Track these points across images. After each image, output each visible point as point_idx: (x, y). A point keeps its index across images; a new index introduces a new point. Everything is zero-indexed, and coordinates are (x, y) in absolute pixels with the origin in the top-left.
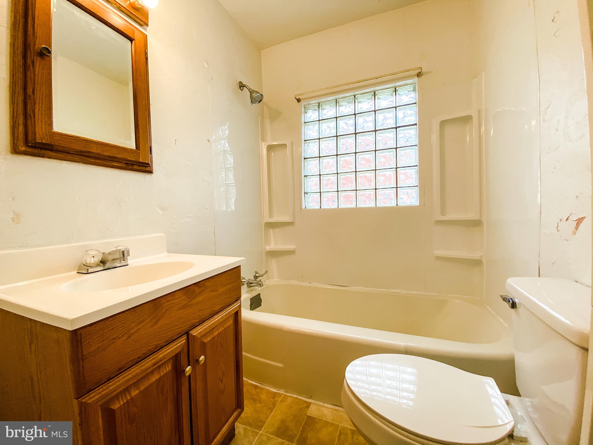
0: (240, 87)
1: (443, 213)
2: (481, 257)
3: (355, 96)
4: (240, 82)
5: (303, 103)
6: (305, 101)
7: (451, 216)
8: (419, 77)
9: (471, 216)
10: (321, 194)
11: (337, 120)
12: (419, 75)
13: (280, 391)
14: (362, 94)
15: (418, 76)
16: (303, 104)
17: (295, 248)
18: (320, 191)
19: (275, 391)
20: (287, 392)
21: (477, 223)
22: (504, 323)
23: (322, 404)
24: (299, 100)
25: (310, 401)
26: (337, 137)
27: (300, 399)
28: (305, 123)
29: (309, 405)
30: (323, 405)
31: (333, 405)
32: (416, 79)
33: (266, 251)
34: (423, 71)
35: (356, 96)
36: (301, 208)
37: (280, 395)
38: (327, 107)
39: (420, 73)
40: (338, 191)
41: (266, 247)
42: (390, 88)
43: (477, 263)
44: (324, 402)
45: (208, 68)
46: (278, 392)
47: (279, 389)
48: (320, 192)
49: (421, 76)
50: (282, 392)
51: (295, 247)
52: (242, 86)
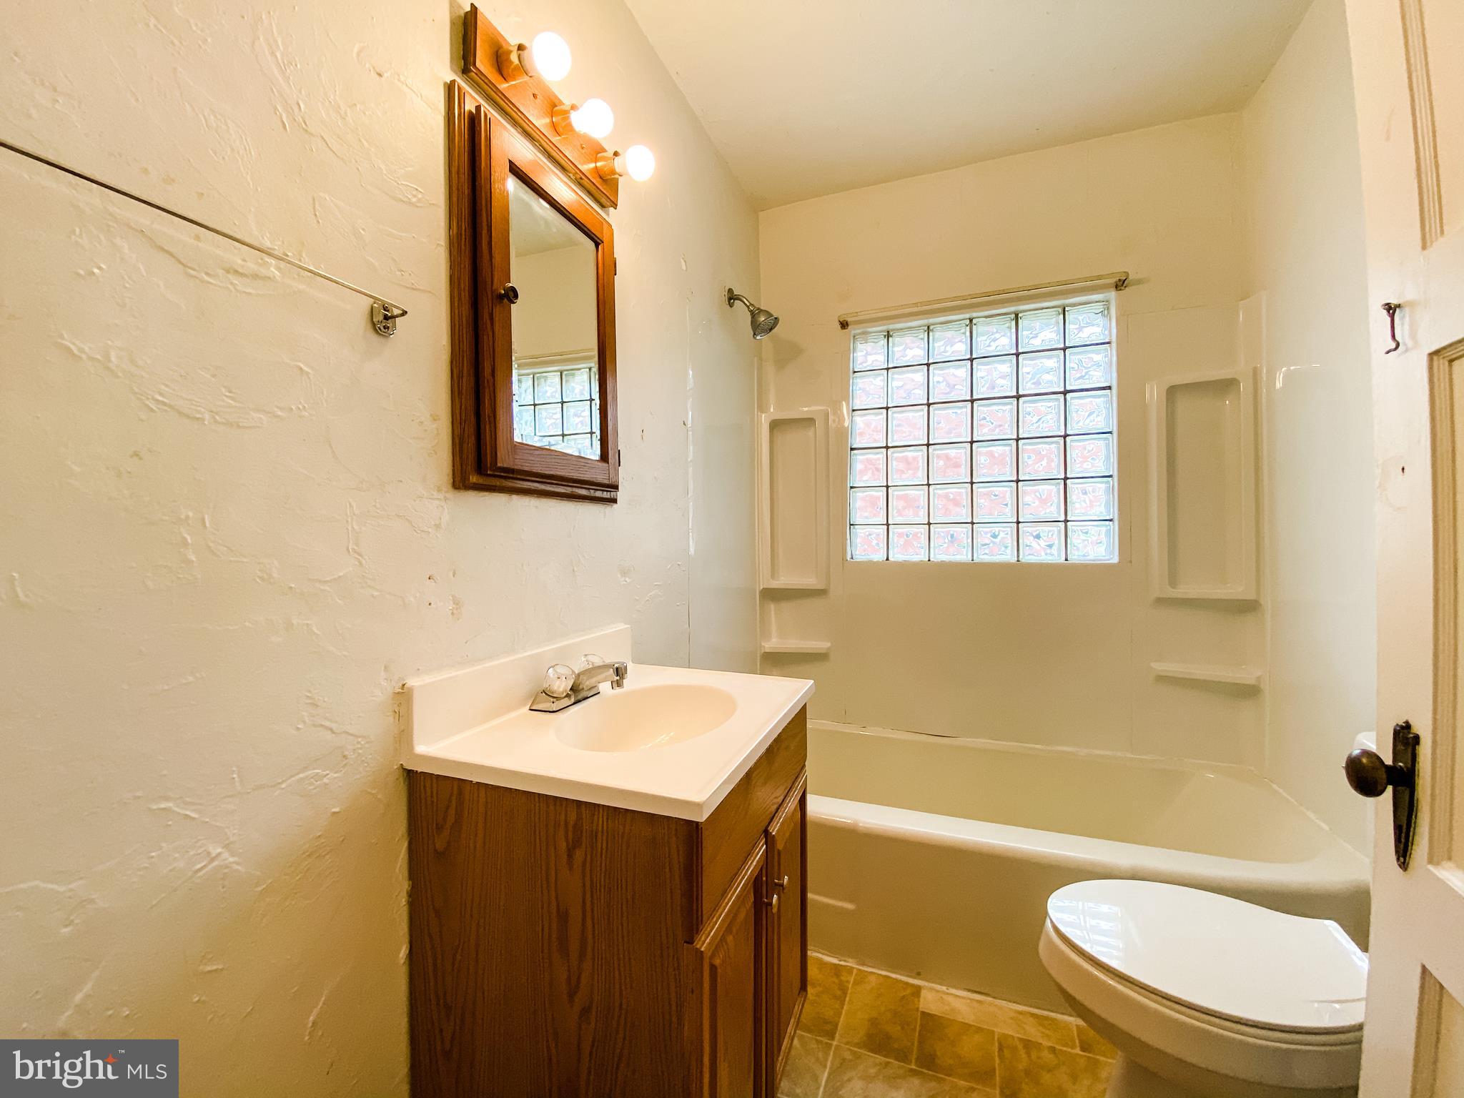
0: (730, 299)
1: (1173, 582)
2: (1258, 679)
3: (971, 320)
4: (730, 291)
5: (853, 330)
6: (856, 326)
7: (1189, 589)
8: (1120, 290)
9: (1236, 590)
10: (888, 529)
11: (928, 370)
12: (1120, 285)
13: (845, 961)
14: (986, 317)
15: (1116, 288)
16: (853, 332)
17: (829, 648)
18: (887, 521)
19: (835, 961)
20: (863, 964)
21: (1248, 607)
22: (1317, 821)
23: (944, 988)
24: (844, 325)
25: (919, 984)
26: (929, 407)
27: (894, 979)
28: (855, 372)
29: (917, 991)
30: (947, 991)
31: (969, 990)
32: (1112, 295)
33: (763, 651)
34: (1131, 277)
35: (974, 321)
36: (844, 559)
37: (850, 970)
38: (908, 339)
39: (1121, 283)
40: (929, 524)
41: (763, 644)
42: (1053, 307)
43: (1249, 692)
44: (948, 986)
45: (686, 270)
46: (842, 963)
47: (843, 959)
48: (888, 525)
49: (1123, 288)
50: (851, 963)
51: (829, 645)
52: (732, 298)
